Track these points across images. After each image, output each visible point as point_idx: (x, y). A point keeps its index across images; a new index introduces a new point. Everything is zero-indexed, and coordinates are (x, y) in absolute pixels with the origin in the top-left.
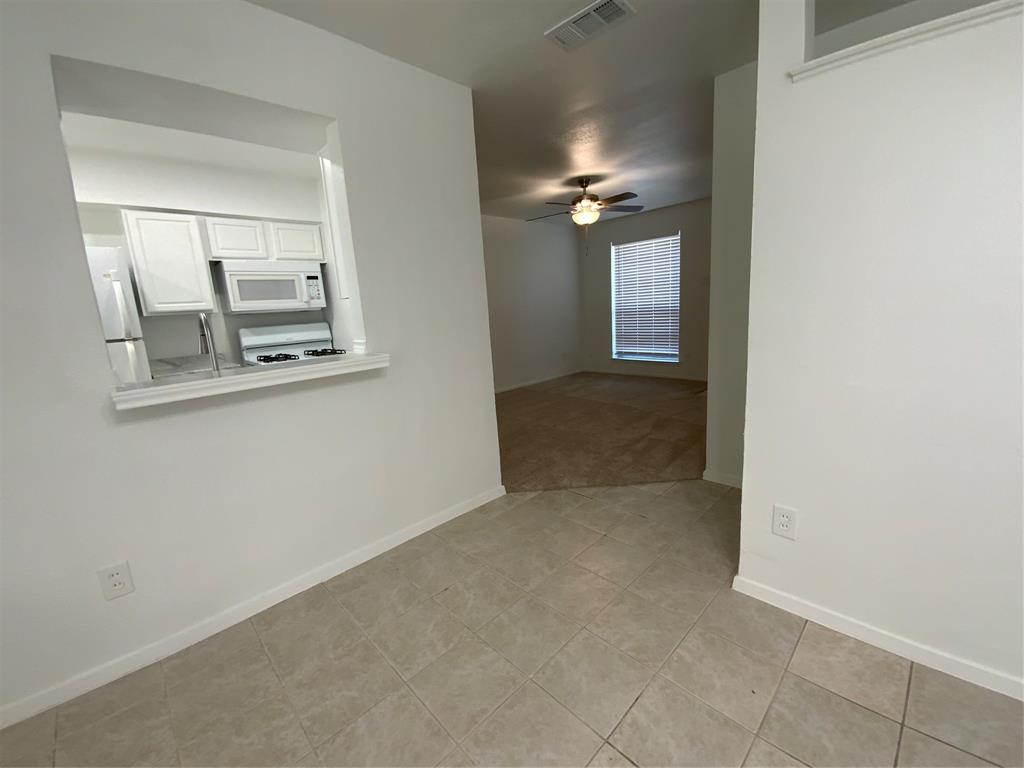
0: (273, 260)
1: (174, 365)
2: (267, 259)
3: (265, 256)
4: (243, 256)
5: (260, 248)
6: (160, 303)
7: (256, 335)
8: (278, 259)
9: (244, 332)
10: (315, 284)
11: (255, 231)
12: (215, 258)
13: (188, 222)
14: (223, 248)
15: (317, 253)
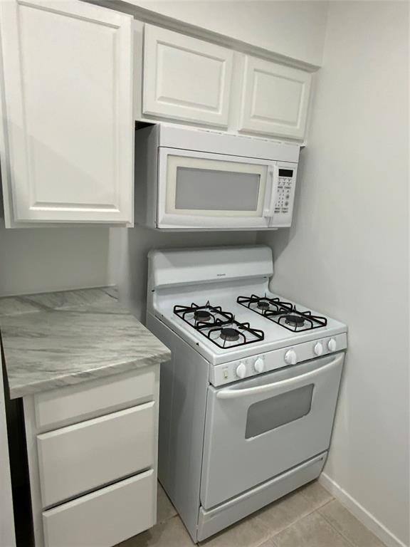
0: (232, 132)
1: (43, 307)
2: (225, 128)
3: (224, 123)
4: (194, 118)
5: (221, 106)
6: (38, 204)
7: (177, 265)
8: (241, 132)
9: (158, 258)
10: (286, 185)
11: (221, 68)
12: (145, 116)
13: (117, 27)
14: (162, 98)
15: (298, 127)
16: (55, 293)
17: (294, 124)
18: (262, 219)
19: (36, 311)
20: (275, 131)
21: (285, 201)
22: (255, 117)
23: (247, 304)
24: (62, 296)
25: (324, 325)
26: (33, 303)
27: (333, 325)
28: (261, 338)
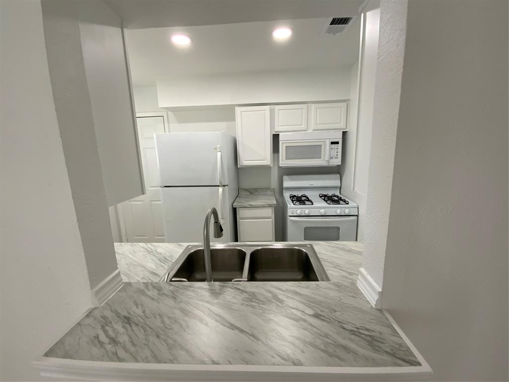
0: (310, 131)
1: (250, 192)
2: (306, 131)
3: (306, 129)
5: (303, 124)
6: (245, 161)
7: (292, 180)
8: (313, 130)
9: (285, 177)
10: (336, 147)
11: (302, 111)
12: (276, 132)
13: (265, 110)
14: (281, 126)
15: (342, 124)
16: (254, 189)
17: (340, 123)
18: (325, 161)
19: (248, 193)
20: (329, 128)
21: (336, 154)
22: (319, 124)
23: (323, 198)
24: (256, 190)
25: (348, 204)
26: (248, 191)
27: (351, 204)
28: (313, 204)
